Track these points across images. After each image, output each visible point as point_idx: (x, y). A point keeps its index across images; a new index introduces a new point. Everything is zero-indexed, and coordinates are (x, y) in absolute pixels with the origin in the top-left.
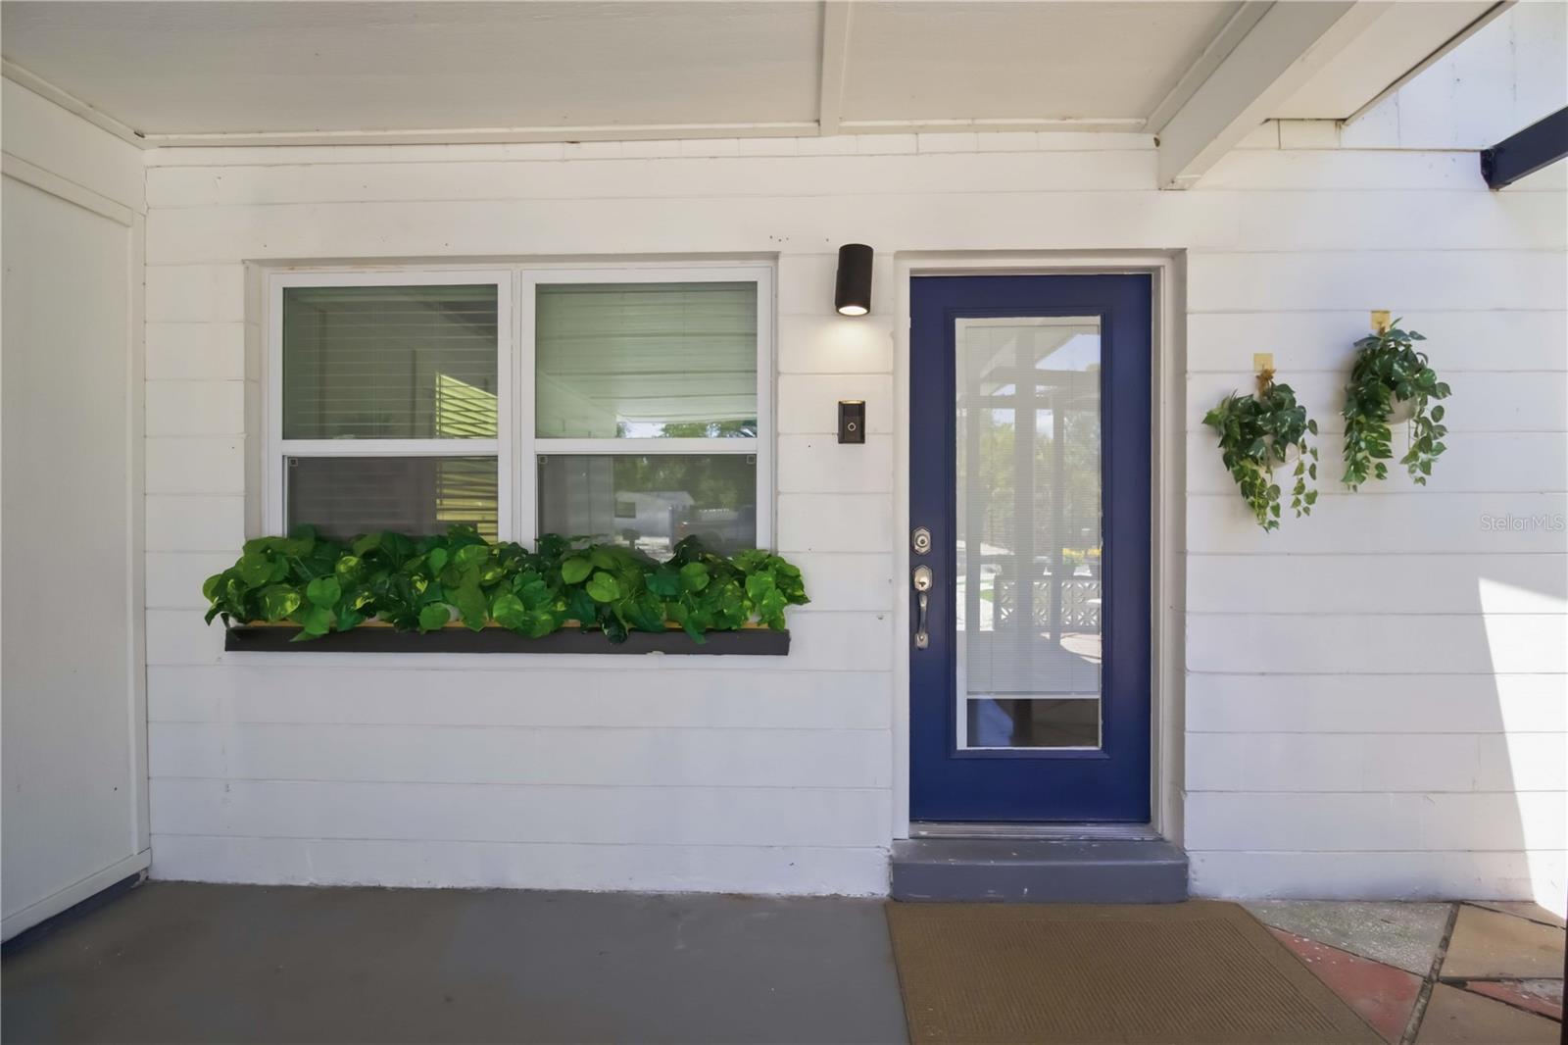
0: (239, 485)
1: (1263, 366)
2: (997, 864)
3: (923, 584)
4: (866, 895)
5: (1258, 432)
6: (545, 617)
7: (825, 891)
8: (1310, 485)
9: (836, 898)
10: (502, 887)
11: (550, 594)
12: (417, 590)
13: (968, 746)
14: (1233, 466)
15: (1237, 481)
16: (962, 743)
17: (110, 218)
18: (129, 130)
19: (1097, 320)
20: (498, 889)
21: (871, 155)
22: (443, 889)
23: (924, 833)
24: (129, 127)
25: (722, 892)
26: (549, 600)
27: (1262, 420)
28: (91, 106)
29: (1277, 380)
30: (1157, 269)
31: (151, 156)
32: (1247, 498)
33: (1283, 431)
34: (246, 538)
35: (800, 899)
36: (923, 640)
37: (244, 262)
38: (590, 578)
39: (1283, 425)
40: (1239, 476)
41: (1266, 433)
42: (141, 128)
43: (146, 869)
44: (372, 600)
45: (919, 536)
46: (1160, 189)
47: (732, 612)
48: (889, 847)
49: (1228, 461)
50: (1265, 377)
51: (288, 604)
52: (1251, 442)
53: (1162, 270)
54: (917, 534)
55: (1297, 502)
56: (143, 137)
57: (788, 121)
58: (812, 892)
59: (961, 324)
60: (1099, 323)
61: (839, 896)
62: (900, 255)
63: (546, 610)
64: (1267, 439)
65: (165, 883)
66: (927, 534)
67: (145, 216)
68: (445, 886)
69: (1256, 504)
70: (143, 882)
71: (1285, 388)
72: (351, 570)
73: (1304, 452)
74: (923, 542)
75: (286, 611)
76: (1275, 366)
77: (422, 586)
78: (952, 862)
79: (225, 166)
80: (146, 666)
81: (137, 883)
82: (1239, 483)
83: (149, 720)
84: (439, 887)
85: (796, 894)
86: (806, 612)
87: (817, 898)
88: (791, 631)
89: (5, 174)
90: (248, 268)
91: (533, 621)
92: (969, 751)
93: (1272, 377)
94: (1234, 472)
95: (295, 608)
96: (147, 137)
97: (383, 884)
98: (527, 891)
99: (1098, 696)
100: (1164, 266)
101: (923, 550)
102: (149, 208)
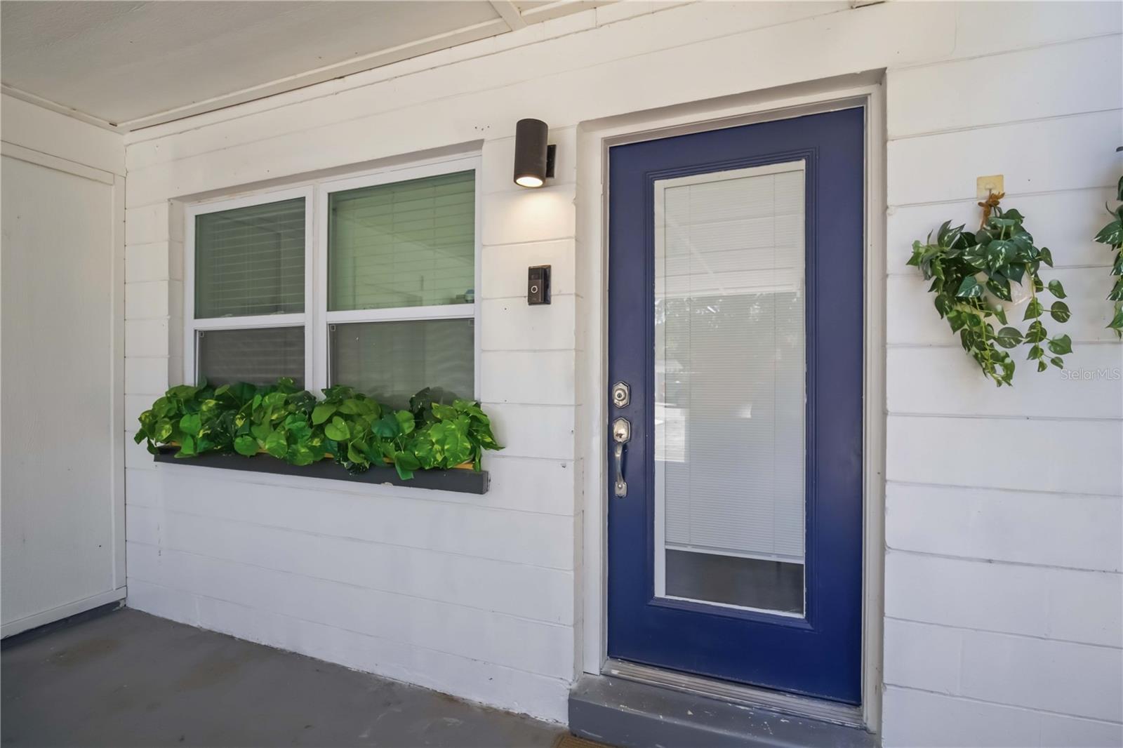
0: (166, 352)
1: (990, 190)
2: (665, 720)
3: (620, 435)
4: (550, 721)
5: (968, 270)
6: (303, 450)
7: (517, 709)
8: (1054, 330)
9: (525, 717)
10: (298, 652)
11: (309, 432)
12: (236, 425)
13: (667, 594)
14: (947, 313)
15: (955, 330)
16: (660, 591)
17: (96, 180)
18: (106, 122)
19: (802, 164)
20: (295, 653)
21: (557, 38)
22: (265, 646)
23: (615, 672)
24: (106, 120)
25: (438, 691)
26: (308, 437)
27: (970, 254)
28: (74, 109)
29: (1005, 206)
30: (864, 98)
31: (129, 137)
32: (969, 350)
33: (998, 265)
34: (169, 386)
35: (496, 711)
36: (621, 488)
37: (169, 200)
38: (329, 421)
39: (995, 259)
40: (956, 324)
41: (979, 270)
42: (114, 120)
43: (124, 599)
44: (209, 432)
45: (617, 390)
46: (852, 8)
47: (421, 454)
48: (571, 681)
49: (940, 306)
50: (991, 203)
51: (164, 432)
52: (960, 281)
53: (869, 97)
54: (616, 388)
55: (1035, 353)
56: (116, 126)
57: (480, 22)
58: (506, 706)
59: (659, 185)
60: (804, 168)
61: (528, 716)
62: (586, 126)
63: (304, 444)
64: (982, 277)
65: (132, 609)
66: (625, 388)
67: (125, 178)
68: (267, 644)
69: (979, 356)
70: (122, 608)
71: (1014, 215)
72: (210, 410)
73: (1039, 290)
74: (619, 396)
75: (162, 437)
76: (1007, 189)
77: (239, 423)
78: (623, 708)
79: (160, 137)
80: (125, 468)
81: (117, 608)
82: (958, 332)
83: (127, 503)
84: (263, 644)
85: (494, 706)
86: (503, 457)
87: (508, 713)
88: (490, 472)
89: (2, 155)
90: (172, 204)
91: (294, 454)
92: (666, 600)
93: (998, 203)
94: (950, 319)
95: (168, 434)
96: (119, 125)
97: (234, 635)
98: (312, 659)
99: (802, 562)
100: (870, 94)
101: (621, 404)
102: (127, 172)
